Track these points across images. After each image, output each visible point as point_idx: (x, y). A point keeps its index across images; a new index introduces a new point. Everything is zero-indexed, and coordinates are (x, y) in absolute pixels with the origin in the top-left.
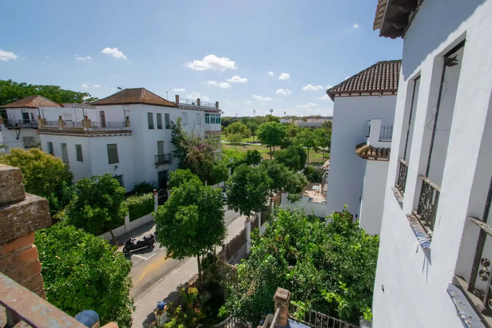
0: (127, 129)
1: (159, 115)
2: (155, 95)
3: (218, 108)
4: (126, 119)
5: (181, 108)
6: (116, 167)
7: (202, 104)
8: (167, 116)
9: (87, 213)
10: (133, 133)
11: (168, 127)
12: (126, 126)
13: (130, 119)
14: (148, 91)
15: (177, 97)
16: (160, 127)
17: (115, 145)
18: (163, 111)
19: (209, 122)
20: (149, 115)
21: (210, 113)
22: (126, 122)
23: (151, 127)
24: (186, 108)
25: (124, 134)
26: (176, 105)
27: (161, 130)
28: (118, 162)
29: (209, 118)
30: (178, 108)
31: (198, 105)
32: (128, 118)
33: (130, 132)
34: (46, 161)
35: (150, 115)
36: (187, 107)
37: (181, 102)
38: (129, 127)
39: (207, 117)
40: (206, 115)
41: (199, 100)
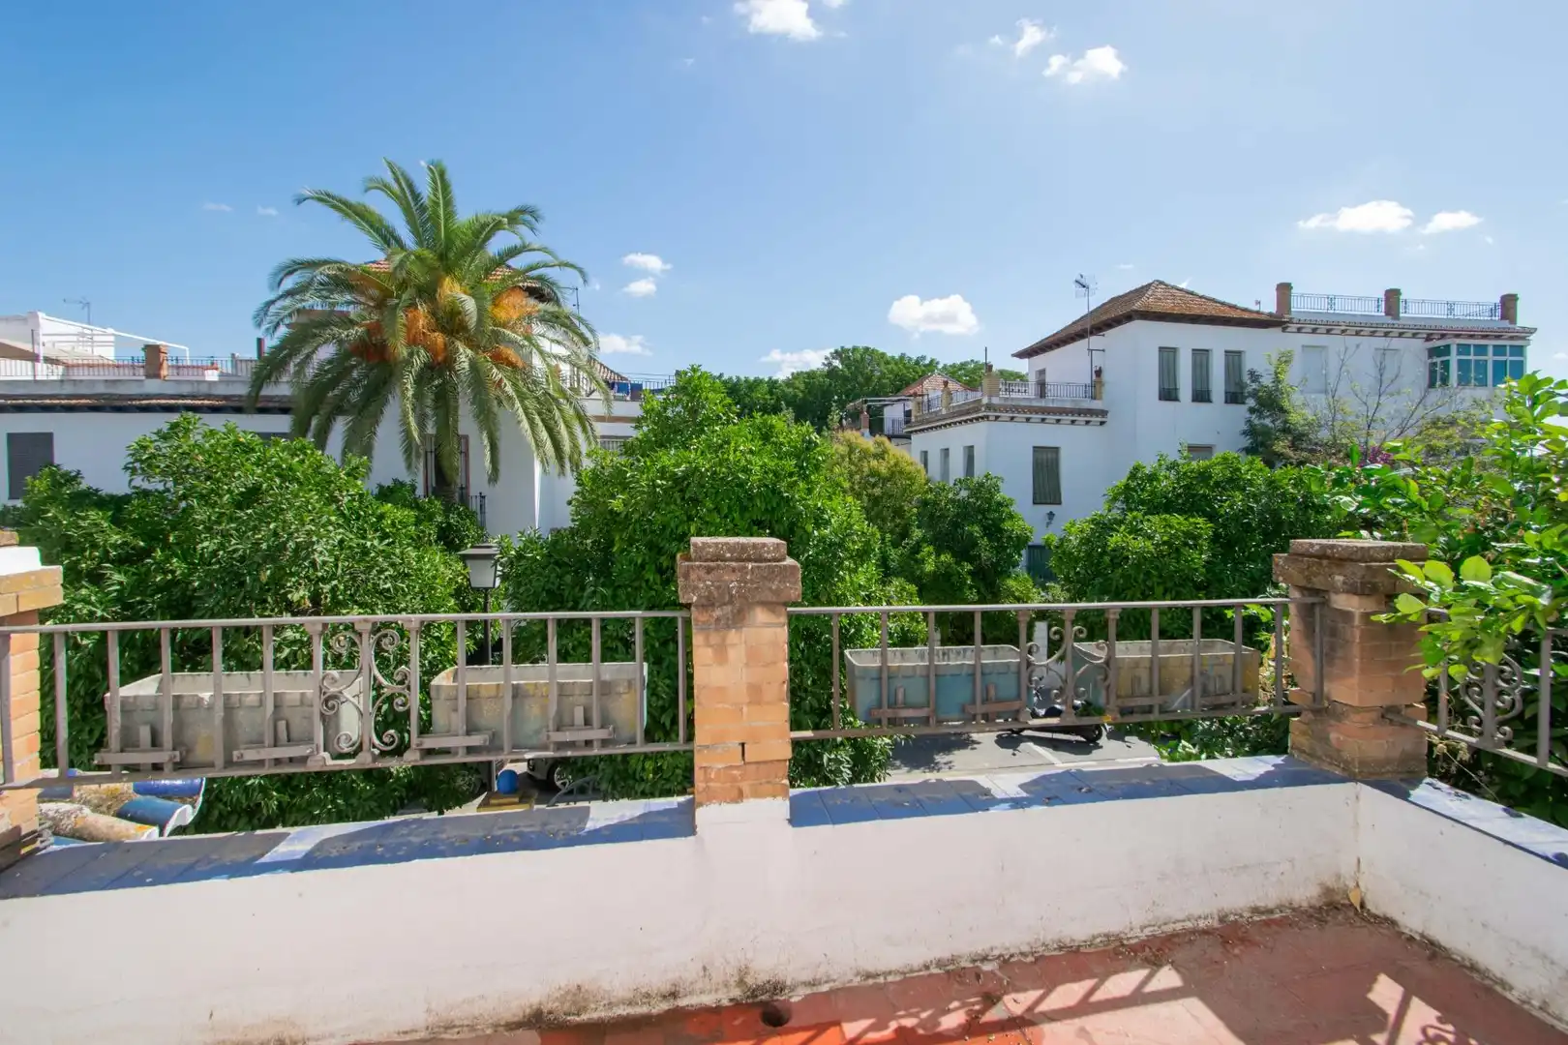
0: (1096, 405)
1: (1201, 357)
2: (1197, 295)
3: (1513, 321)
4: (1094, 377)
5: (1299, 330)
6: (1051, 515)
7: (1411, 312)
8: (1234, 358)
9: (923, 561)
10: (1109, 419)
11: (1234, 397)
12: (1093, 398)
13: (1105, 376)
14: (1173, 287)
15: (1284, 290)
16: (1201, 396)
17: (1056, 450)
18: (1218, 340)
19: (1445, 381)
20: (1165, 354)
21: (1454, 343)
22: (1093, 385)
23: (1168, 394)
24: (1323, 329)
25: (1082, 419)
26: (1273, 320)
27: (1203, 406)
28: (1059, 503)
29: (1446, 365)
30: (1284, 330)
31: (1388, 313)
32: (1099, 373)
33: (1104, 413)
34: (892, 462)
35: (1168, 356)
36: (1327, 326)
37: (1298, 306)
38: (1101, 399)
39: (1438, 360)
40: (1433, 352)
41: (1392, 297)
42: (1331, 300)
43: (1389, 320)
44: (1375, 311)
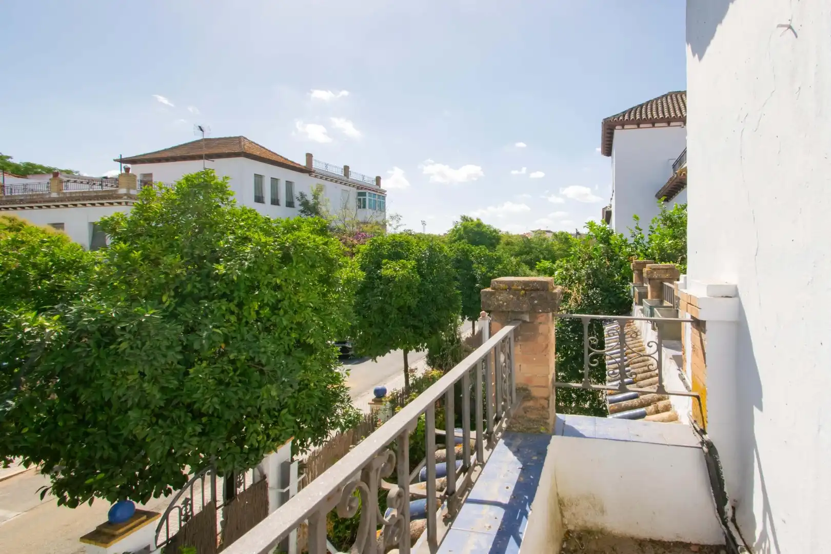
1: (274, 181)
3: (380, 186)
5: (316, 176)
7: (353, 177)
8: (289, 184)
11: (290, 204)
14: (252, 142)
15: (309, 156)
16: (275, 202)
18: (284, 175)
19: (364, 207)
20: (257, 178)
21: (367, 192)
23: (259, 199)
24: (325, 178)
26: (307, 170)
27: (276, 207)
29: (364, 199)
30: (310, 175)
31: (345, 175)
35: (259, 178)
37: (315, 165)
39: (362, 197)
40: (360, 194)
41: (346, 169)
42: (327, 165)
43: (345, 178)
44: (340, 173)
